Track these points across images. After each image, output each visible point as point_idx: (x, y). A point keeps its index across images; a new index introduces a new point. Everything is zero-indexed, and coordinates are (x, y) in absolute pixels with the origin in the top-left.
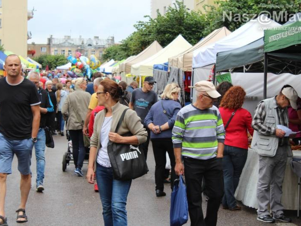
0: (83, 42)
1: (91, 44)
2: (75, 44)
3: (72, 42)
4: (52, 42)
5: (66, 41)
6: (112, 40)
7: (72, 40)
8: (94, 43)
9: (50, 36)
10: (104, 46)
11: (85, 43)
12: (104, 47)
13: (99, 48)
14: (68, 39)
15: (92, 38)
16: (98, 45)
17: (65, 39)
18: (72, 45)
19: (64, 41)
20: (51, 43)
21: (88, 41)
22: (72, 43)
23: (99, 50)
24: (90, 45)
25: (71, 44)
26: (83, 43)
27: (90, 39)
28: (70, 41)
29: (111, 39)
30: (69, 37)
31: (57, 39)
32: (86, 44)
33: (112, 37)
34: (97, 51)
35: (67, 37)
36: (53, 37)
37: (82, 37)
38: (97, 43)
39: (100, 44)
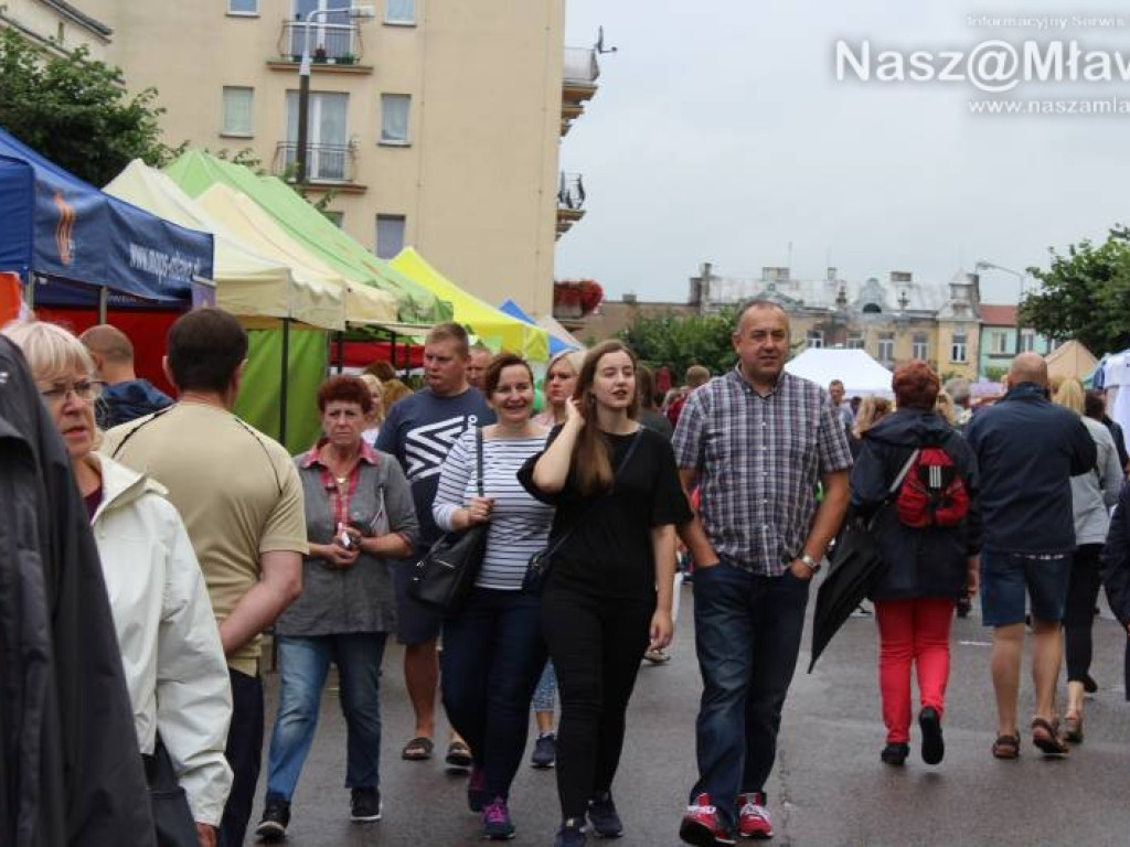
0: (842, 294)
1: (878, 303)
2: (808, 303)
3: (795, 296)
4: (707, 293)
5: (772, 287)
6: (968, 286)
7: (797, 285)
8: (892, 301)
9: (703, 268)
10: (936, 313)
11: (852, 298)
12: (933, 320)
13: (913, 321)
14: (780, 282)
15: (885, 280)
16: (908, 307)
17: (763, 280)
18: (792, 305)
19: (762, 287)
20: (703, 298)
21: (863, 290)
22: (797, 299)
23: (914, 330)
24: (873, 308)
25: (788, 301)
26: (841, 300)
27: (873, 280)
28: (784, 290)
29: (967, 281)
30: (782, 272)
31: (731, 282)
32: (857, 303)
33: (969, 275)
34: (902, 334)
35: (776, 273)
36: (713, 272)
37: (839, 276)
38: (904, 302)
39: (916, 303)
